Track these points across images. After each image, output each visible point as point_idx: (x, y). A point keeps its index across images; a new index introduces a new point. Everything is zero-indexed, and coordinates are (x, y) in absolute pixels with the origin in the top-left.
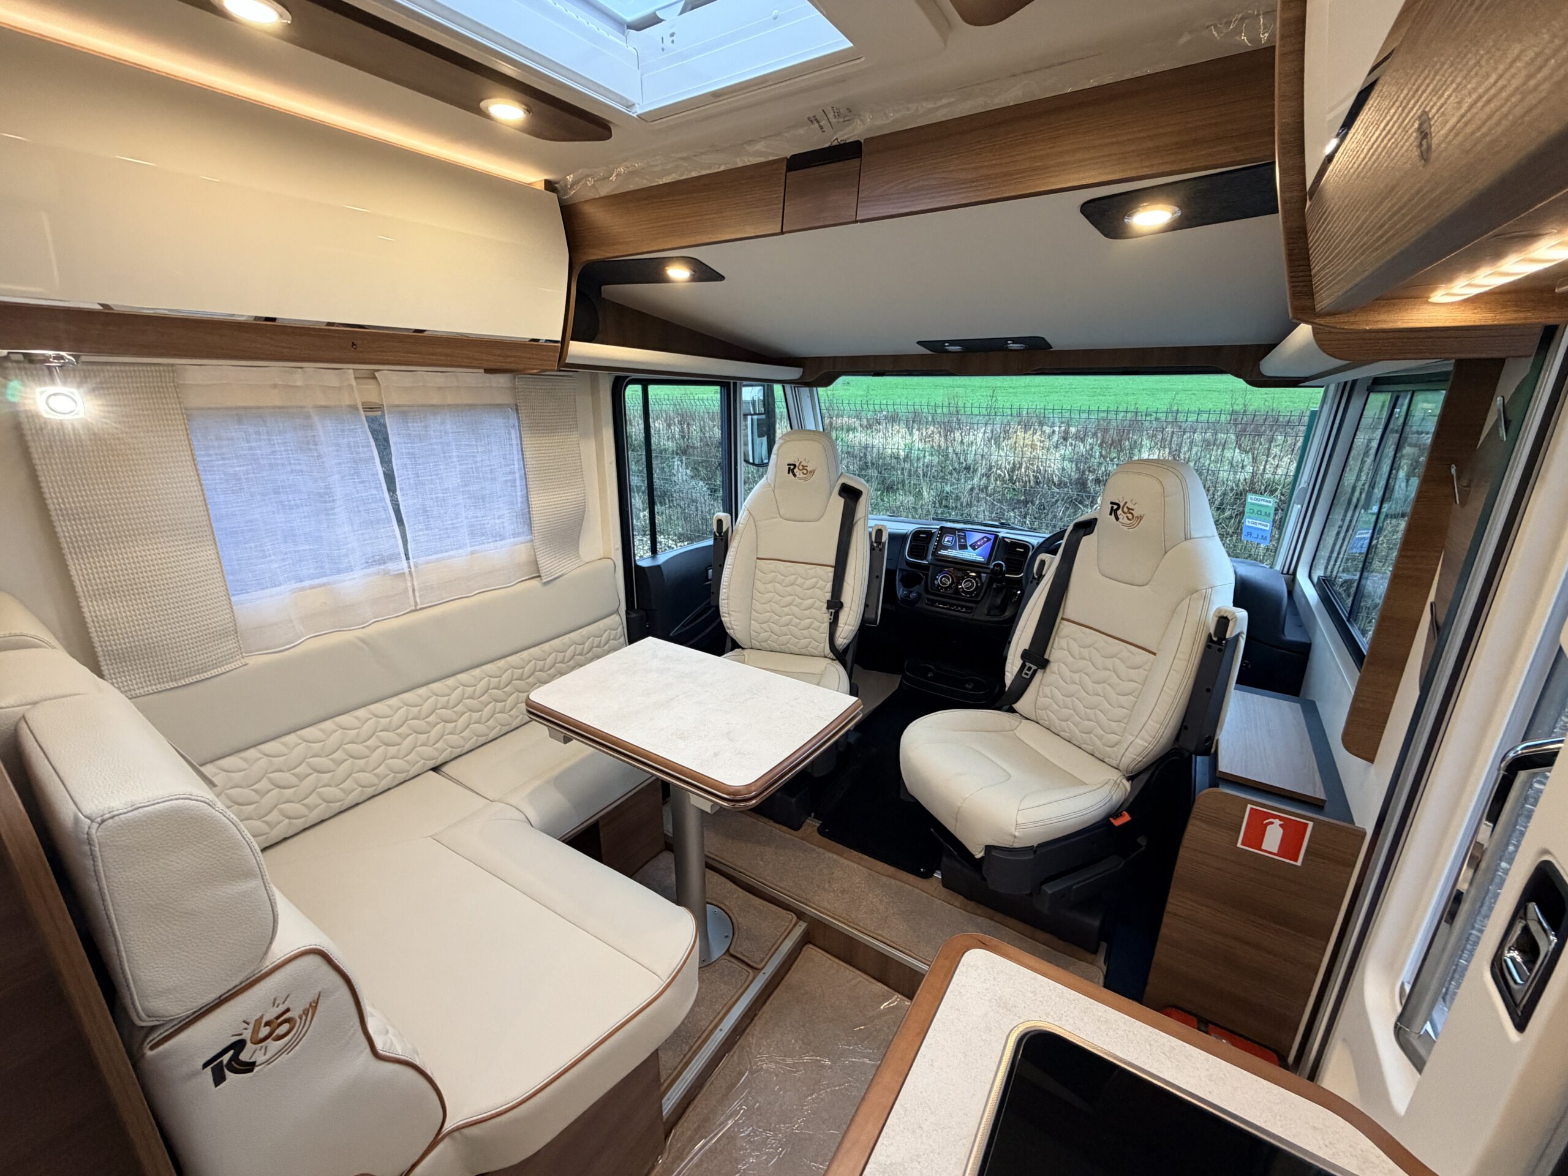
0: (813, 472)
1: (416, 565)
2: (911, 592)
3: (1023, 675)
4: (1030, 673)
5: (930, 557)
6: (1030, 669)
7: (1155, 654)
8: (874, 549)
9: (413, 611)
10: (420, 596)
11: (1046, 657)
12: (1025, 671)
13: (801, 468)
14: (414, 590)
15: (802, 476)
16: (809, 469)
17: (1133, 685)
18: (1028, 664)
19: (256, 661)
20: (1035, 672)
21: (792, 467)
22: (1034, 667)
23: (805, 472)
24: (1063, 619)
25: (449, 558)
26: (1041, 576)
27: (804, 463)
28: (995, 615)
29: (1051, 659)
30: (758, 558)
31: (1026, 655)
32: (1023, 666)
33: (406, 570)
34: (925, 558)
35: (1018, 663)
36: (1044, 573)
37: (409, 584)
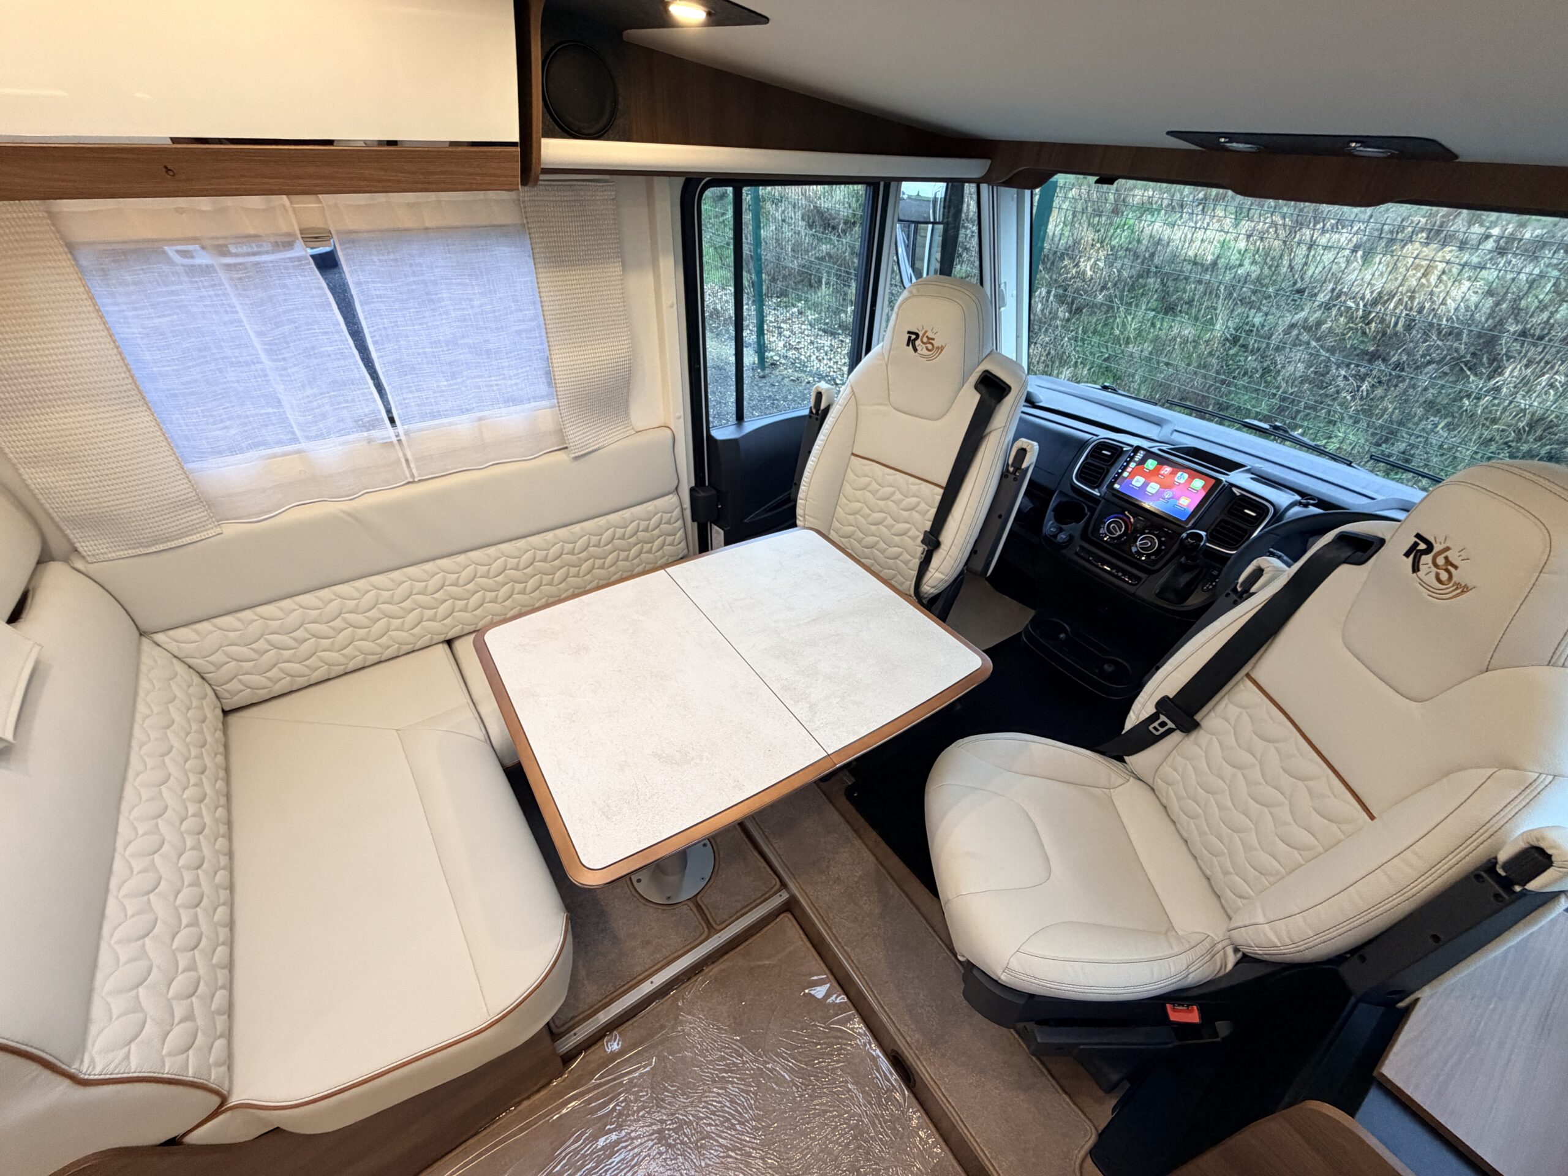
0: (941, 349)
1: (407, 434)
2: (1061, 530)
3: (1151, 728)
4: (1162, 730)
5: (1104, 488)
6: (1163, 724)
7: (1372, 817)
8: (1006, 476)
9: (409, 483)
10: (418, 468)
11: (1198, 717)
12: (1156, 724)
13: (925, 340)
14: (407, 461)
15: (925, 352)
16: (936, 343)
17: (1310, 840)
18: (1163, 718)
19: (231, 529)
20: (1170, 731)
21: (913, 337)
22: (1171, 725)
23: (930, 347)
24: (1248, 675)
25: (451, 424)
26: (1245, 594)
27: (931, 335)
28: (1168, 600)
29: (1204, 724)
30: (853, 454)
31: (1164, 705)
32: (1153, 718)
33: (394, 440)
34: (1098, 487)
35: (1151, 710)
36: (1253, 590)
37: (401, 455)
